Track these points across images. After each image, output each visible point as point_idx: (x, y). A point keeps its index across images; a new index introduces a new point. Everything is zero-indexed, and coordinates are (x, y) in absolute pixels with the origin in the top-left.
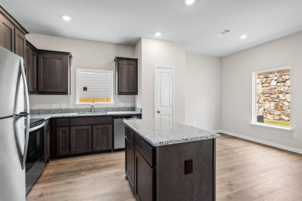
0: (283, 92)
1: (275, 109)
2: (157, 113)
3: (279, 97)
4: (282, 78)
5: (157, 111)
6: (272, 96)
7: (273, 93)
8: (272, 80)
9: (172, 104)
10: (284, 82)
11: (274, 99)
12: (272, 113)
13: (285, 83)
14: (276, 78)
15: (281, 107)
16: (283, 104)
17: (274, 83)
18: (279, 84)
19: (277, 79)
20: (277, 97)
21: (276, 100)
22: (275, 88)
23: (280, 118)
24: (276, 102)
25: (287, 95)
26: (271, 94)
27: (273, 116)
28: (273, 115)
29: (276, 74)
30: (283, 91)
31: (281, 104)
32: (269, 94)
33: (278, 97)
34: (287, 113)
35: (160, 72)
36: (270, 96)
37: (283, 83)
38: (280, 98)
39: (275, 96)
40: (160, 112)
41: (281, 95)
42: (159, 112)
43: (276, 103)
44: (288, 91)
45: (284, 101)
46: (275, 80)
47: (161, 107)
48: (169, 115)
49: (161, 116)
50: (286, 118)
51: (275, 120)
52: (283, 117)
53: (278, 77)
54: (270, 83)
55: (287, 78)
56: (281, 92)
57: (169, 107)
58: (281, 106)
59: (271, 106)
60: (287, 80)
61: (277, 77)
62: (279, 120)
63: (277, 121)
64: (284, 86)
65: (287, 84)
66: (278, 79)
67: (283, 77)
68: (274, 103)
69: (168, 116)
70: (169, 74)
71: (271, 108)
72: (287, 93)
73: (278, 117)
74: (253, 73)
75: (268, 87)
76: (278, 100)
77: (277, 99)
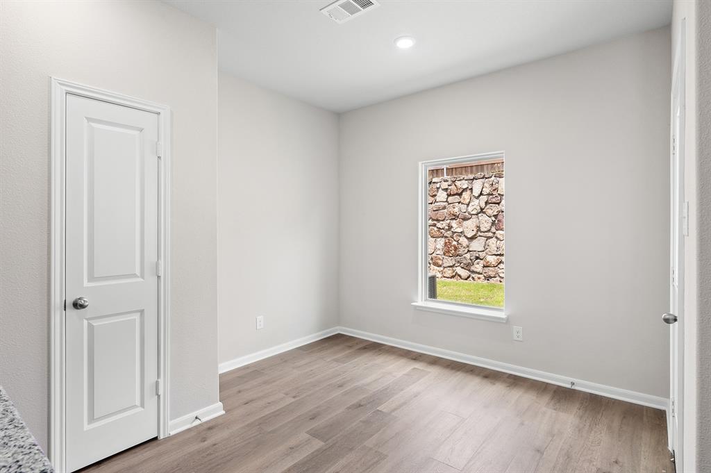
0: (458, 217)
1: (444, 254)
2: (72, 312)
3: (452, 227)
4: (456, 185)
5: (70, 301)
6: (439, 225)
7: (440, 219)
8: (438, 188)
9: (157, 265)
10: (460, 195)
11: (442, 230)
12: (440, 262)
13: (461, 198)
14: (445, 185)
15: (456, 249)
16: (458, 241)
17: (442, 196)
18: (450, 199)
19: (447, 187)
20: (447, 228)
21: (445, 235)
22: (444, 208)
23: (454, 274)
24: (446, 237)
25: (465, 223)
26: (438, 220)
27: (442, 269)
28: (440, 266)
29: (446, 177)
30: (458, 213)
31: (455, 243)
32: (433, 220)
33: (450, 227)
34: (465, 262)
35: (89, 119)
36: (435, 225)
37: (458, 197)
38: (452, 230)
39: (444, 225)
40: (82, 306)
41: (454, 224)
42: (77, 305)
43: (447, 241)
44: (467, 214)
45: (460, 236)
46: (443, 190)
47: (92, 278)
48: (142, 312)
49: (95, 323)
50: (464, 273)
51: (445, 277)
52: (459, 270)
53: (450, 183)
54: (435, 195)
55: (464, 187)
56: (455, 217)
57: (142, 277)
58: (454, 246)
59: (437, 247)
60: (464, 190)
61: (446, 183)
62: (451, 278)
63: (449, 279)
64: (459, 203)
65: (464, 199)
66: (450, 187)
67: (458, 183)
68: (443, 239)
69: (137, 317)
70: (136, 133)
71: (438, 252)
72: (465, 219)
73: (449, 272)
74: (420, 163)
75: (431, 203)
76: (449, 234)
77: (448, 232)
